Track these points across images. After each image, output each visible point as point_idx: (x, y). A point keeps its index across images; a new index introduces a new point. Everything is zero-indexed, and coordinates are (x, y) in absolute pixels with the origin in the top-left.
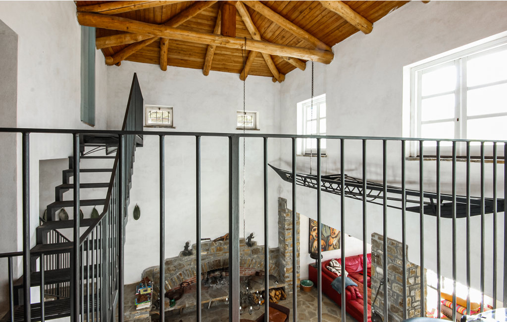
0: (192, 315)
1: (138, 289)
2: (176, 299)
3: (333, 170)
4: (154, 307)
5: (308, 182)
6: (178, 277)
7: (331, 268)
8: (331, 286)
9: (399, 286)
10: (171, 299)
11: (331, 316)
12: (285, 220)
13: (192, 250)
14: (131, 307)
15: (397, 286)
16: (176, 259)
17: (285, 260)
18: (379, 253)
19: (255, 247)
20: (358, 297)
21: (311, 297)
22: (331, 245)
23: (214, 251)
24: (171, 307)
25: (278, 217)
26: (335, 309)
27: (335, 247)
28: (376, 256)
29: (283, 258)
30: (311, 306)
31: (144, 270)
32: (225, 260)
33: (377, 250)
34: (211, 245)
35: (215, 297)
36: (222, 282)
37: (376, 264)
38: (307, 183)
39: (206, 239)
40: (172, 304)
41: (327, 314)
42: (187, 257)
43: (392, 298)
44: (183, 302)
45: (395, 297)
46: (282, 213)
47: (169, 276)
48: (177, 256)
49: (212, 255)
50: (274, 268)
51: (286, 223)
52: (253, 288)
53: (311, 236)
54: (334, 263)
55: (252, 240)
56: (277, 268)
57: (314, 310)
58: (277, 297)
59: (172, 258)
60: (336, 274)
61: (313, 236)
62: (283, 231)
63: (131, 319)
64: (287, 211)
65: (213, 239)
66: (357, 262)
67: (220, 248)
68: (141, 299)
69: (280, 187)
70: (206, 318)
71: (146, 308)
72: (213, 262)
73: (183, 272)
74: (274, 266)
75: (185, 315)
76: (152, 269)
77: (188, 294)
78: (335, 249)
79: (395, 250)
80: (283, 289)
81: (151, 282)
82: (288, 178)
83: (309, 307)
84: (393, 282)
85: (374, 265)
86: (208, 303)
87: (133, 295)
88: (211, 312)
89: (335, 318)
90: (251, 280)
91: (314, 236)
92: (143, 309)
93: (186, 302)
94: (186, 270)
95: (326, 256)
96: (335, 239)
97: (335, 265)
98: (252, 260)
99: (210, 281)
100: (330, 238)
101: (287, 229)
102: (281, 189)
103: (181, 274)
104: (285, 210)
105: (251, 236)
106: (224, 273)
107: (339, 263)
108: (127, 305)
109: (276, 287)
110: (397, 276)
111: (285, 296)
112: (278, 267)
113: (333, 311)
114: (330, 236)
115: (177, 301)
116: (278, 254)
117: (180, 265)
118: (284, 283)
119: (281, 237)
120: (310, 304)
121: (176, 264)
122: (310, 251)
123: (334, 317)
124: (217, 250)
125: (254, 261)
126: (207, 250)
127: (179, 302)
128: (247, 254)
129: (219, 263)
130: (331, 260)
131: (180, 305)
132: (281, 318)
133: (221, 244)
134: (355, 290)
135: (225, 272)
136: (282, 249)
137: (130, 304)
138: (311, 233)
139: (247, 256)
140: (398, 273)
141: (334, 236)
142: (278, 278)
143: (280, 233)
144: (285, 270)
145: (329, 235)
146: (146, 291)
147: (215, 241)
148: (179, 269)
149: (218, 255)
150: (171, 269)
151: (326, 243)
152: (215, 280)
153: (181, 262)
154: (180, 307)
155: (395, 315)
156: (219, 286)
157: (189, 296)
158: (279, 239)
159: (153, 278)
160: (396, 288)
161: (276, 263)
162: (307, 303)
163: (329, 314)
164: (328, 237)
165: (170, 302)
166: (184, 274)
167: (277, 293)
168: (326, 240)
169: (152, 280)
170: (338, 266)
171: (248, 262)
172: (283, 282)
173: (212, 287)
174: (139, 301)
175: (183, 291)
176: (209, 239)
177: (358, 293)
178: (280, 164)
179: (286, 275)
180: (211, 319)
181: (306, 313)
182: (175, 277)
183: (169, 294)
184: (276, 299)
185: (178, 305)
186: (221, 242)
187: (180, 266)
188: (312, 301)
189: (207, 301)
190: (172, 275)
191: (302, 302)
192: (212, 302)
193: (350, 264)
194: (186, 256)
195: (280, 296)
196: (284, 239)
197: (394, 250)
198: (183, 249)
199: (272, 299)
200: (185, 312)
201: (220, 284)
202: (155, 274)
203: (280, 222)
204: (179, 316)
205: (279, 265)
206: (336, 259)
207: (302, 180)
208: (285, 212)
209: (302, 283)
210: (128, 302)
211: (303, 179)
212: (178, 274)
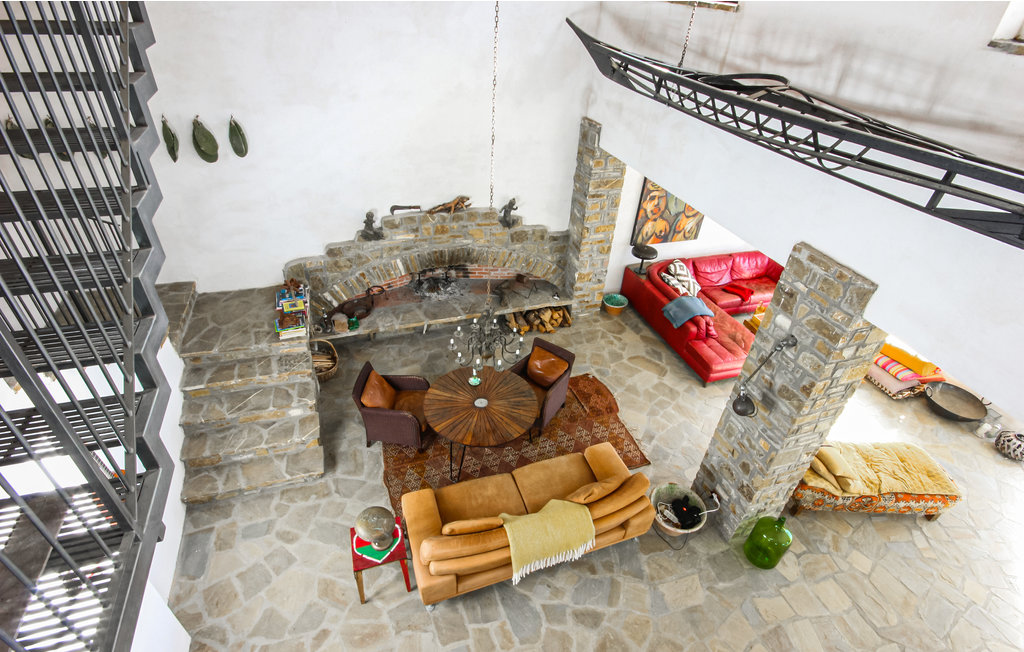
0: (393, 343)
1: (279, 300)
2: (360, 318)
3: (745, 57)
4: (318, 330)
5: (668, 89)
6: (358, 280)
7: (670, 277)
8: (663, 312)
9: (816, 358)
10: (350, 316)
11: (650, 361)
12: (590, 174)
13: (381, 228)
14: (268, 333)
15: (809, 358)
16: (349, 245)
17: (578, 259)
18: (796, 288)
19: (517, 228)
20: (708, 335)
21: (620, 324)
22: (680, 232)
23: (429, 234)
24: (351, 330)
25: (575, 164)
26: (659, 350)
27: (687, 235)
28: (787, 293)
29: (574, 253)
30: (615, 342)
31: (286, 261)
32: (453, 253)
33: (794, 281)
34: (424, 220)
35: (435, 316)
36: (449, 289)
37: (779, 308)
38: (663, 92)
39: (410, 208)
40: (352, 326)
41: (643, 358)
42: (372, 243)
43: (789, 376)
44: (373, 323)
45: (798, 376)
46: (586, 157)
47: (341, 277)
48: (352, 238)
49: (425, 240)
50: (555, 270)
51: (591, 182)
52: (510, 305)
53: (642, 213)
54: (678, 268)
55: (513, 213)
56: (560, 270)
57: (620, 349)
58: (553, 321)
59: (341, 243)
60: (677, 290)
61: (645, 210)
62: (582, 200)
63: (274, 353)
64: (598, 154)
65: (426, 207)
66: (724, 267)
67: (443, 227)
68: (287, 320)
69: (589, 90)
70: (419, 350)
71: (299, 338)
72: (429, 254)
73: (368, 271)
74: (554, 267)
75: (381, 342)
76: (302, 262)
77: (383, 308)
78: (686, 238)
79: (841, 291)
80: (567, 308)
81: (305, 286)
82: (614, 70)
83: (612, 343)
84: (805, 349)
85: (775, 310)
86: (423, 326)
87: (272, 311)
88: (429, 340)
89: (658, 365)
90: (508, 288)
91: (649, 210)
92: (292, 339)
93: (380, 324)
94: (374, 268)
95: (664, 251)
96: (691, 219)
97: (679, 272)
98: (510, 254)
99: (425, 286)
100: (682, 217)
101: (593, 196)
102: (592, 96)
103: (363, 275)
104: (593, 152)
105: (511, 206)
106: (453, 273)
107: (688, 267)
108: (261, 330)
109: (554, 304)
110: (819, 341)
111: (570, 321)
112: (563, 269)
113: (655, 352)
114: (684, 212)
115: (363, 321)
116: (565, 245)
117: (359, 257)
118: (571, 299)
119: (576, 211)
120: (615, 338)
121: (351, 254)
122: (633, 242)
123: (654, 363)
124: (436, 232)
125: (514, 255)
126: (416, 230)
127: (365, 321)
128: (500, 241)
129: (441, 256)
130: (671, 262)
131: (368, 328)
132: (558, 369)
133: (444, 219)
134: (708, 324)
135: (456, 269)
136: (575, 237)
137: (266, 328)
138: (644, 205)
139: (500, 246)
140: (824, 335)
141: (691, 214)
142: (560, 288)
143: (574, 201)
144: (576, 276)
145: (682, 210)
146: (294, 305)
147: (431, 212)
148: (358, 265)
149: (438, 241)
150: (342, 264)
151: (670, 227)
152: (435, 285)
153: (361, 252)
154: (367, 332)
155: (782, 402)
156: (443, 297)
157: (386, 312)
158: (572, 214)
159: (308, 278)
160: (807, 361)
161: (560, 261)
162: (610, 335)
163: (648, 357)
164: (677, 215)
165: (349, 322)
166: (370, 274)
167: (556, 316)
168: (671, 220)
169: (307, 282)
170: (684, 273)
171: (501, 258)
172: (569, 296)
173: (430, 297)
174: (283, 325)
175: (373, 303)
176: (418, 207)
177: (711, 328)
178: (599, 22)
179: (578, 285)
180: (428, 353)
181: (605, 354)
182: (353, 278)
183: (346, 306)
184: (552, 325)
185: (364, 328)
186: (444, 214)
187: (360, 260)
188: (620, 332)
189: (421, 324)
190: (345, 275)
191: (600, 334)
192: (429, 326)
193: (709, 271)
194: (370, 240)
195: (560, 320)
196: (584, 216)
197: (837, 291)
198: (362, 226)
199: (544, 326)
200: (378, 337)
201: (446, 292)
202: (311, 272)
203: (578, 178)
204: (370, 343)
205: (565, 264)
206: (683, 260)
207: (653, 81)
208: (593, 157)
209: (607, 300)
210: (263, 323)
211: (657, 79)
212: (357, 275)
